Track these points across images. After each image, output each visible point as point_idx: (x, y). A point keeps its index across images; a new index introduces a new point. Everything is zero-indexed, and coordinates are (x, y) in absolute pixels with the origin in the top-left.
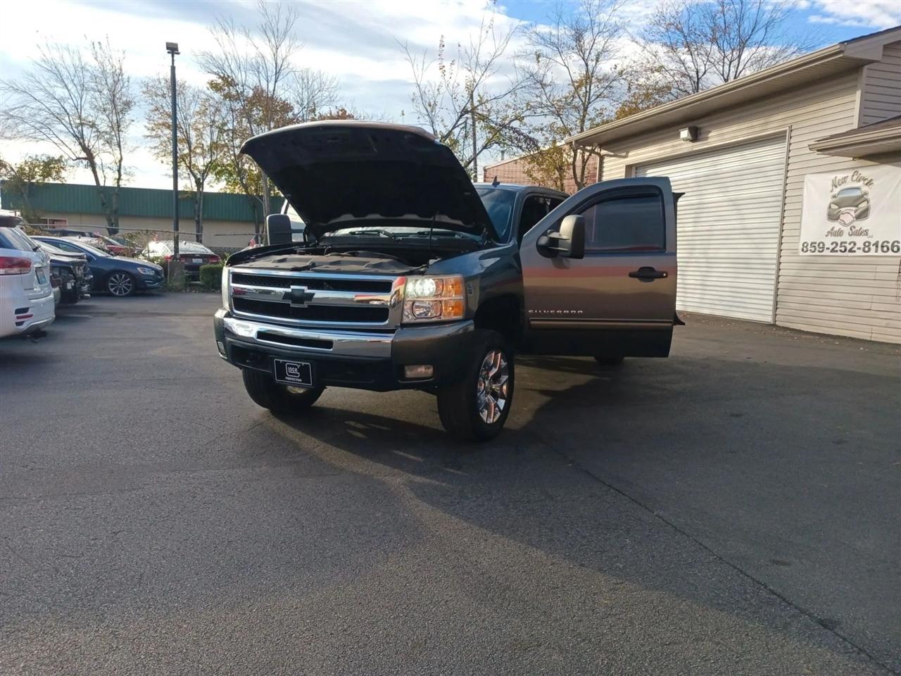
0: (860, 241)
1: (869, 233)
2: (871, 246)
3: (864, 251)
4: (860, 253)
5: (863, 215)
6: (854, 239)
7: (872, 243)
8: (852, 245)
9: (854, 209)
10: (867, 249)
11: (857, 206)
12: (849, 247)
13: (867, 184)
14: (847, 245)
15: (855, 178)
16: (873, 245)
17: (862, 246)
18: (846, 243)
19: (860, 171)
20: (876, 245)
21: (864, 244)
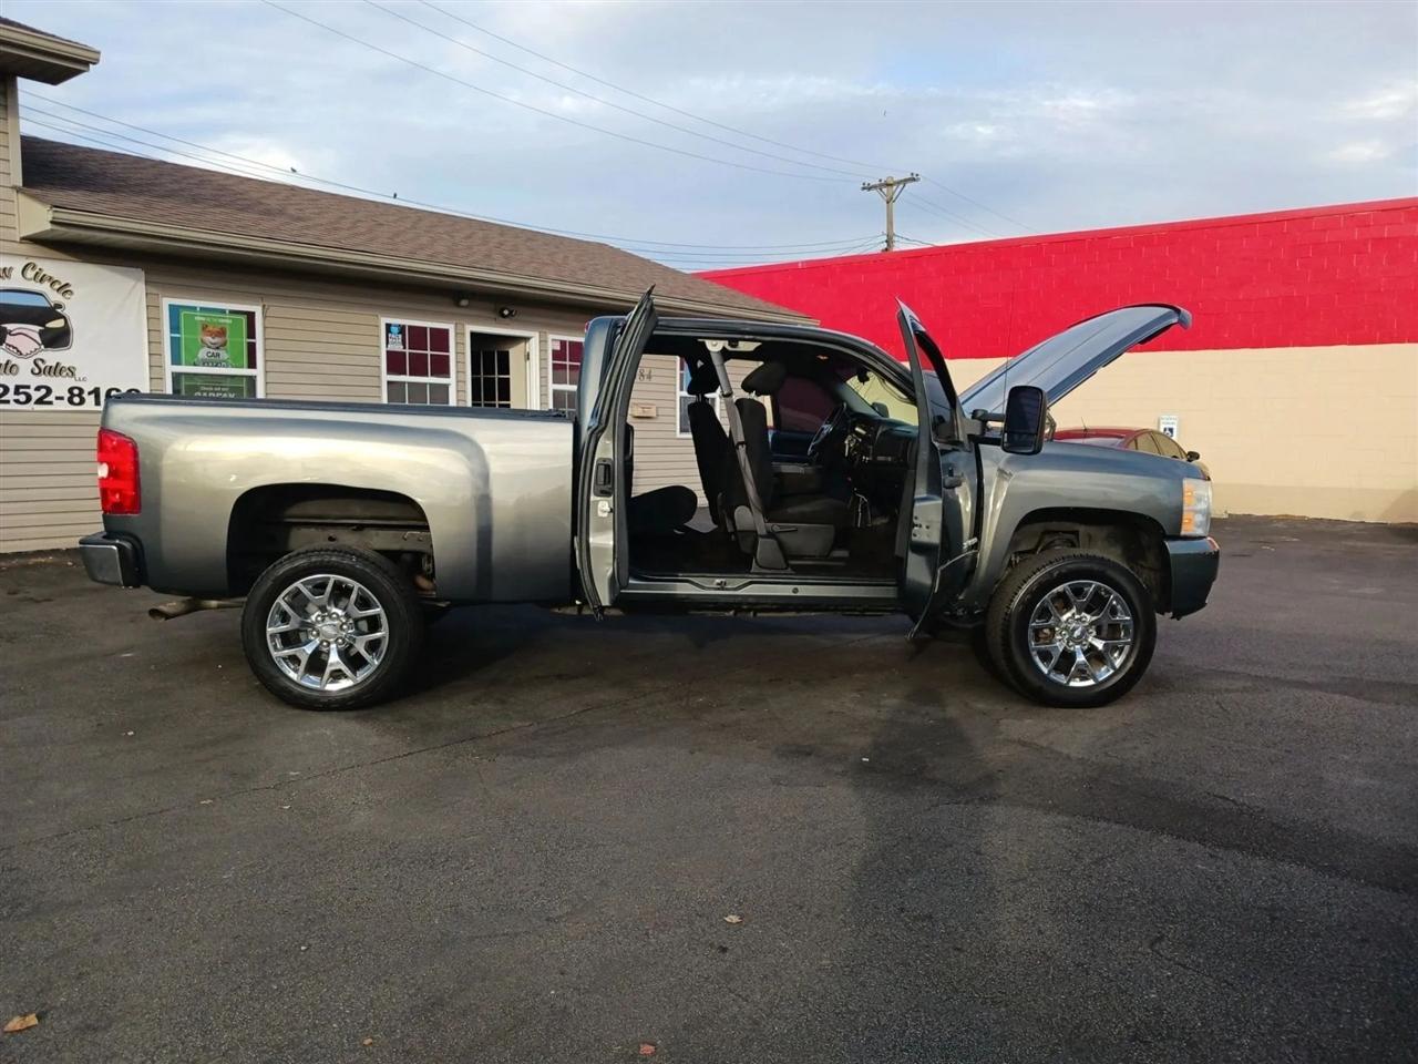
0: (60, 386)
1: (78, 374)
2: (85, 395)
3: (70, 401)
4: (59, 406)
5: (58, 339)
6: (44, 380)
7: (87, 390)
8: (43, 391)
9: (38, 328)
10: (76, 400)
11: (43, 326)
12: (36, 395)
13: (58, 290)
14: (31, 391)
15: (30, 273)
16: (90, 393)
17: (67, 395)
18: (28, 387)
19: (40, 264)
20: (96, 392)
21: (71, 390)
